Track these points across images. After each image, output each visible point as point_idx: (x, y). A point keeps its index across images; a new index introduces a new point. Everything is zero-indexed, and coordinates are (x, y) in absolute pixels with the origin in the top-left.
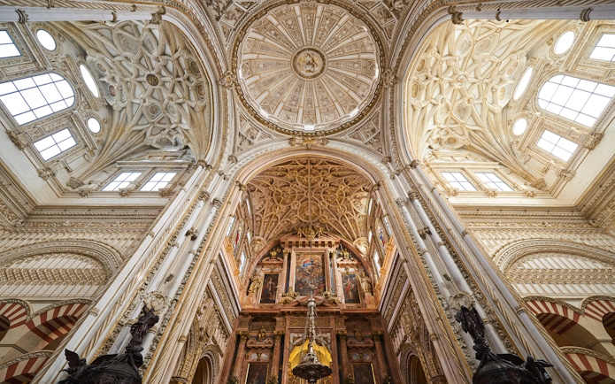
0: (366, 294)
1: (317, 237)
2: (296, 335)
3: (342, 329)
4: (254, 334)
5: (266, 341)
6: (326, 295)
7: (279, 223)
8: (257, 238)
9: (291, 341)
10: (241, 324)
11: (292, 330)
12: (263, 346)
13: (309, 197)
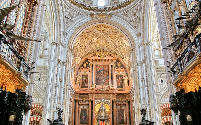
0: (126, 85)
1: (105, 57)
2: (97, 101)
3: (115, 99)
4: (81, 99)
5: (86, 102)
6: (109, 86)
7: (86, 49)
8: (76, 57)
9: (95, 103)
10: (75, 97)
11: (95, 99)
12: (85, 104)
13: (101, 36)
